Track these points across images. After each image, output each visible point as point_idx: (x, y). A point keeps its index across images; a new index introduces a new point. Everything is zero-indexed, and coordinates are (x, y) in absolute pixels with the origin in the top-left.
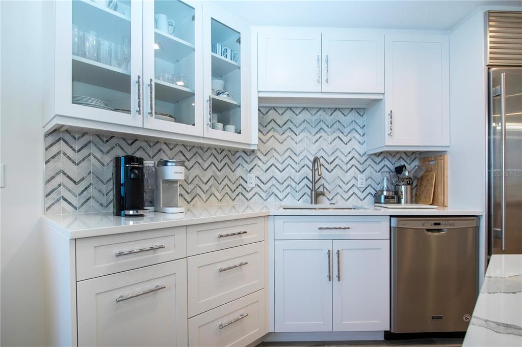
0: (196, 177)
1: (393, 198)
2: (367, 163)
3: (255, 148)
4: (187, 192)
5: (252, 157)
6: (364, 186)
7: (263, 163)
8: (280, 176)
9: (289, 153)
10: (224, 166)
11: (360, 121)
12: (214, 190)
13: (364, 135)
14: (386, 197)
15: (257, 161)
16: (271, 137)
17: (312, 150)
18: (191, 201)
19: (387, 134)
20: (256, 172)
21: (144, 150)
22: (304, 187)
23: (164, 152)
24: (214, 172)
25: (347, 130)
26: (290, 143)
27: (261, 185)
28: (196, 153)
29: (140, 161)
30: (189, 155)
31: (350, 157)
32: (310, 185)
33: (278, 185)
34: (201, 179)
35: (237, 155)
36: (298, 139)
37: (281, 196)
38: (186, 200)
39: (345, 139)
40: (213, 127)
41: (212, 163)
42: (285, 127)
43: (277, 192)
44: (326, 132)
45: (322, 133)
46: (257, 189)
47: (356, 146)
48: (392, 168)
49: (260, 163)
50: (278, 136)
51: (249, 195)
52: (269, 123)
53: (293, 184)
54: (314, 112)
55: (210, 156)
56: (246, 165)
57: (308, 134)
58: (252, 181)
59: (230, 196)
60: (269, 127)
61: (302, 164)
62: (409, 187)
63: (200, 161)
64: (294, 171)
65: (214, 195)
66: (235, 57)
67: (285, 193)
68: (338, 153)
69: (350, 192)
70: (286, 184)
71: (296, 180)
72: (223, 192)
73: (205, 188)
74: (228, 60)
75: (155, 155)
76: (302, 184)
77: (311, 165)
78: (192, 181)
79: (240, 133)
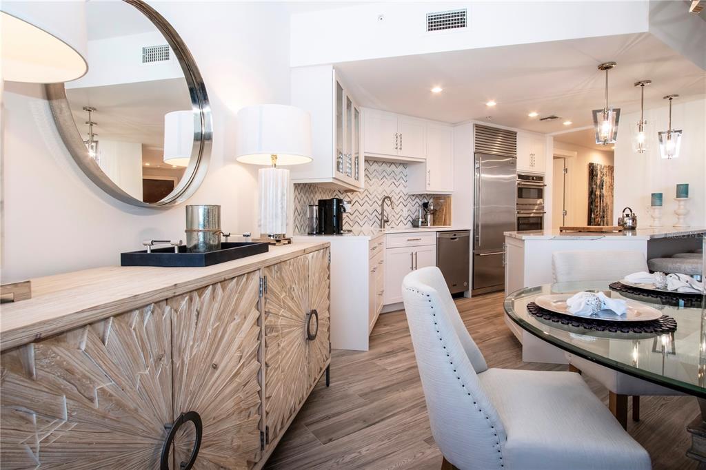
2: (408, 201)
6: (407, 216)
8: (361, 209)
11: (405, 172)
13: (407, 181)
19: (427, 184)
25: (397, 178)
31: (399, 196)
37: (361, 223)
39: (397, 184)
43: (359, 221)
45: (384, 179)
47: (403, 189)
53: (368, 215)
54: (380, 164)
57: (377, 180)
62: (431, 216)
64: (369, 205)
67: (364, 221)
69: (399, 220)
70: (364, 215)
71: (370, 212)
76: (374, 215)
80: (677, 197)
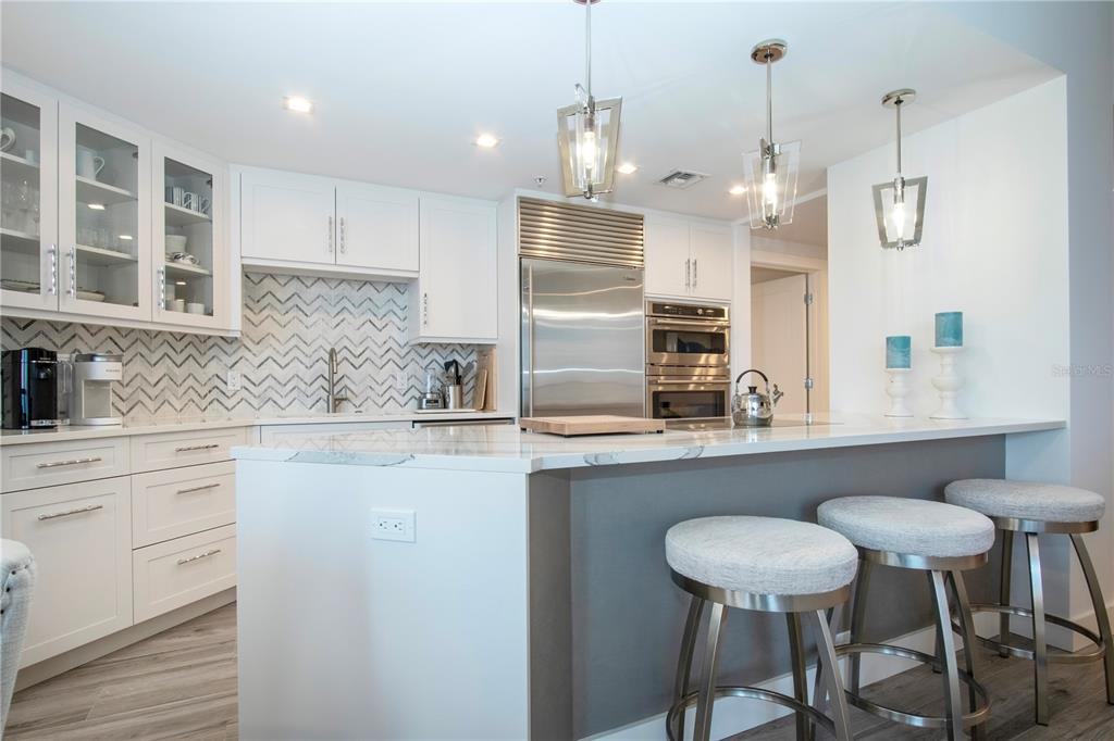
0: (136, 375)
1: (436, 401)
2: (409, 357)
3: (238, 335)
4: (121, 398)
5: (235, 346)
6: (406, 387)
7: (254, 355)
8: (280, 374)
9: (294, 341)
10: (187, 359)
11: (402, 300)
12: (168, 394)
13: (405, 319)
14: (428, 402)
15: (243, 352)
16: (267, 317)
17: (332, 338)
18: (128, 412)
19: (422, 322)
20: (242, 367)
21: (46, 336)
22: (318, 390)
23: (81, 338)
24: (168, 368)
25: (382, 311)
26: (295, 327)
27: (251, 387)
28: (137, 340)
29: (52, 355)
30: (124, 343)
31: (386, 348)
32: (326, 386)
33: (278, 387)
34: (145, 379)
35: (210, 343)
36: (309, 321)
37: (282, 403)
38: (119, 410)
39: (379, 324)
40: (168, 307)
41: (166, 354)
42: (290, 304)
43: (276, 397)
44: (351, 313)
45: (345, 314)
46: (245, 394)
47: (395, 334)
48: (442, 362)
49: (248, 355)
50: (277, 316)
51: (229, 403)
52: (264, 297)
53: (303, 386)
54: (333, 285)
55: (162, 344)
56: (224, 358)
57: (324, 316)
58: (235, 380)
59: (197, 405)
60: (264, 302)
61: (315, 357)
62: (458, 388)
63: (144, 351)
64: (302, 367)
65: (169, 403)
66: (205, 206)
67: (290, 398)
68: (369, 343)
69: (387, 396)
70: (289, 386)
71: (306, 380)
72: (185, 399)
73: (153, 392)
74: (192, 212)
75: (65, 343)
76: (316, 385)
77: (327, 357)
78: (131, 381)
79: (211, 314)
80: (937, 345)
